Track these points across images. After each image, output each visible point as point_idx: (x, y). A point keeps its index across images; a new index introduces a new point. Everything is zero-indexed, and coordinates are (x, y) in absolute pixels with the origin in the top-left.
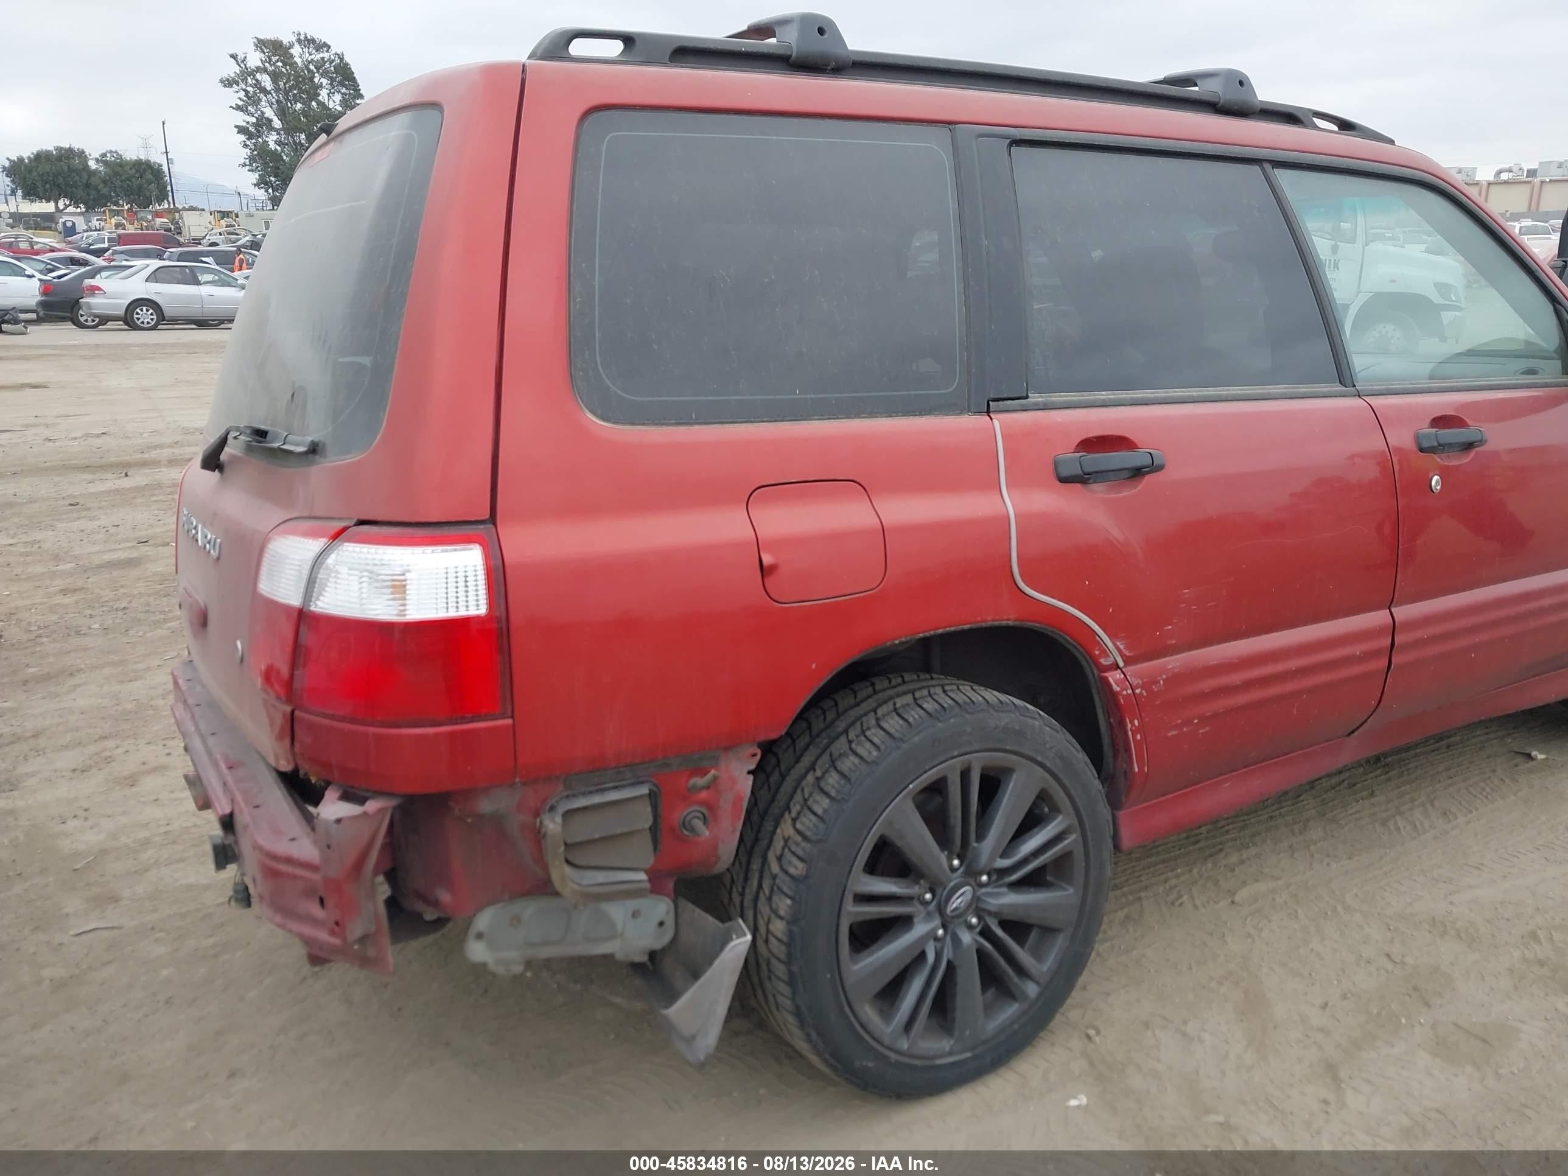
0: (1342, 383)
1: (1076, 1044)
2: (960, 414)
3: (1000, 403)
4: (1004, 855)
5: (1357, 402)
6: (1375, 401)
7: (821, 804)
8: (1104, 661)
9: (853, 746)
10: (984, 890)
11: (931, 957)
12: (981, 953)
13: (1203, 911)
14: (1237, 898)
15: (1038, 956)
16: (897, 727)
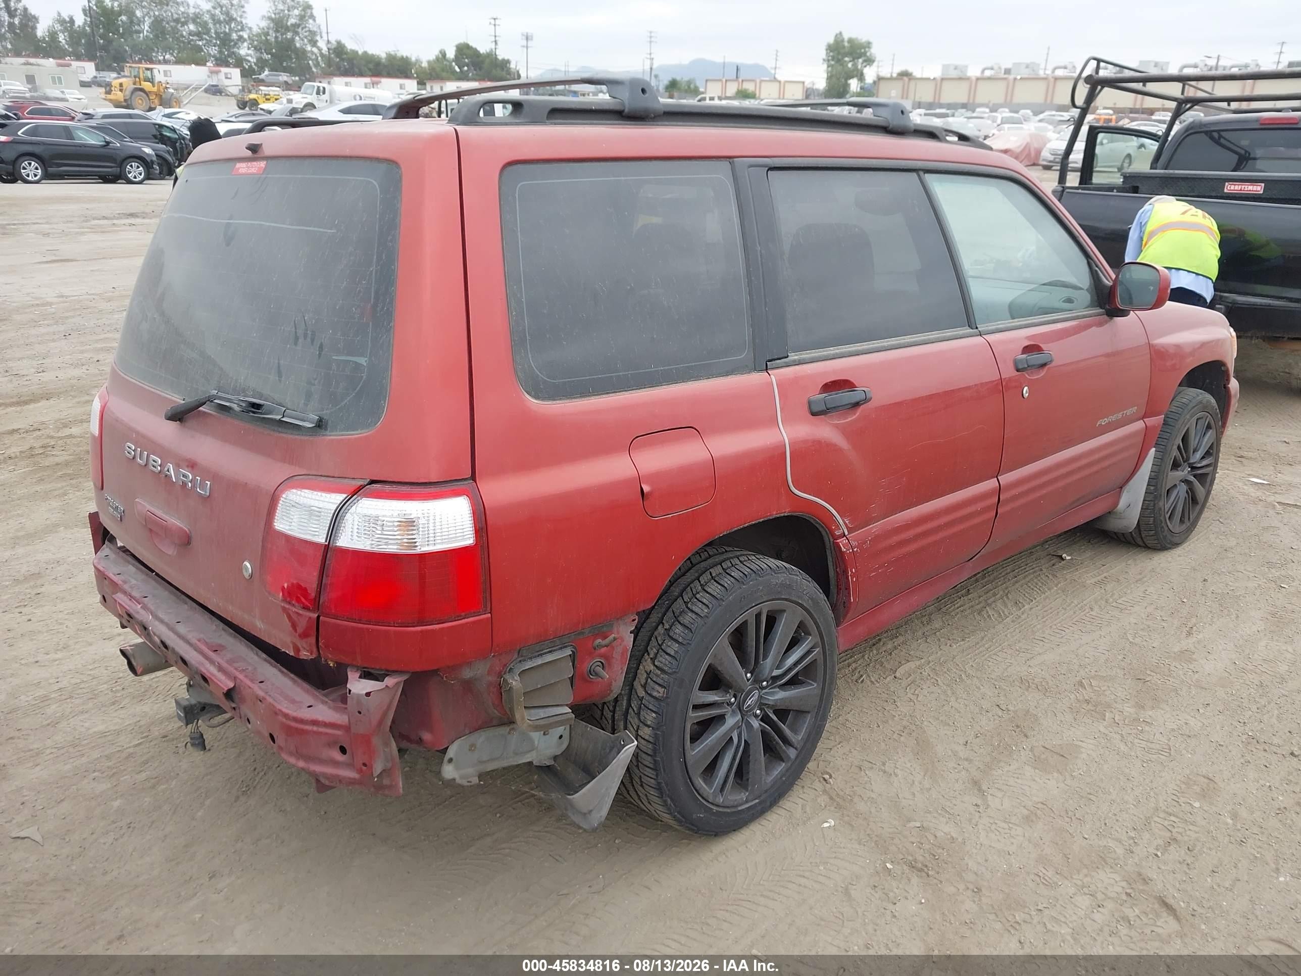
0: (970, 327)
1: (818, 785)
2: (749, 373)
3: (773, 362)
4: (778, 668)
5: (979, 340)
6: (990, 338)
7: (673, 648)
8: (837, 533)
9: (689, 605)
10: (764, 691)
11: (735, 740)
12: (764, 733)
13: (878, 685)
14: (898, 674)
15: (795, 731)
16: (718, 591)
